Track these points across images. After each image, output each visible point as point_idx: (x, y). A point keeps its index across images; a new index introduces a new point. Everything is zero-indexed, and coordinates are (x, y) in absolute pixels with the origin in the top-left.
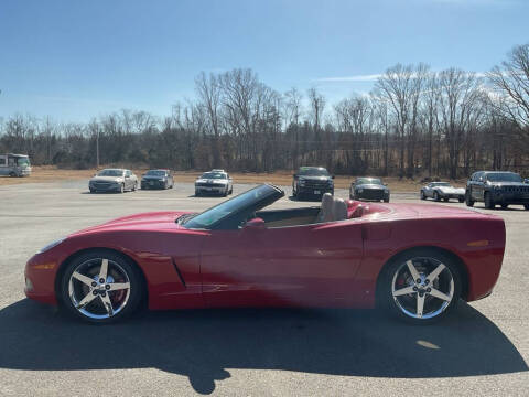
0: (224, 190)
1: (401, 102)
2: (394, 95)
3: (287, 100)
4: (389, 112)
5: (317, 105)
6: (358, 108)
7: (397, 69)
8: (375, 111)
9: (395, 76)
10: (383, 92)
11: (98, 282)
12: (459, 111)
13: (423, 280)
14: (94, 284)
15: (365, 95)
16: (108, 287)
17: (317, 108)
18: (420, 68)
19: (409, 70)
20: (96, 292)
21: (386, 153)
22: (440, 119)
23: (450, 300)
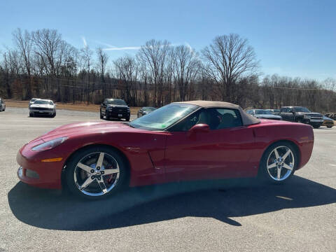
0: (52, 112)
1: (154, 63)
2: (151, 59)
3: (82, 54)
4: (148, 68)
5: (103, 60)
6: (128, 64)
7: (152, 42)
8: (139, 67)
9: (151, 47)
10: (144, 55)
11: (95, 169)
12: (186, 71)
14: (92, 171)
15: (133, 56)
16: (102, 173)
17: (103, 62)
18: (165, 43)
19: (159, 43)
20: (93, 177)
21: (145, 93)
22: (176, 75)
23: (292, 169)
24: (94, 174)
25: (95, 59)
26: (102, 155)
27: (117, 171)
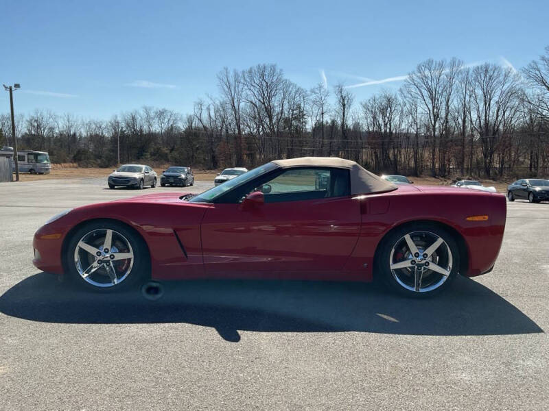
1: (433, 99)
2: (426, 93)
3: (313, 97)
4: (419, 110)
5: (344, 103)
6: (387, 107)
7: (429, 64)
8: (405, 109)
9: (427, 73)
10: (413, 89)
11: (102, 251)
12: (494, 109)
13: (421, 254)
14: (99, 254)
17: (344, 105)
18: (453, 64)
19: (441, 66)
20: (100, 262)
21: (416, 153)
22: (474, 116)
23: (448, 274)
24: (101, 258)
26: (109, 233)
27: (130, 255)
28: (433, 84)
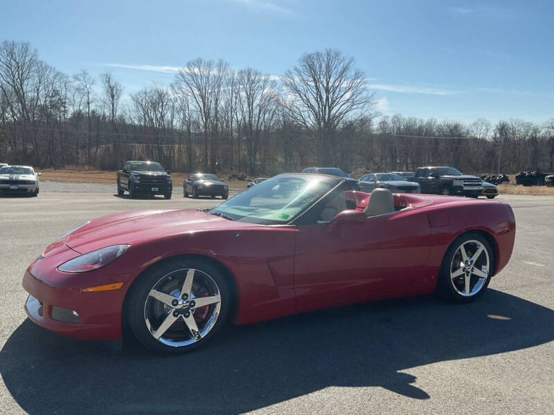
1: (203, 97)
2: (196, 92)
3: (77, 83)
4: (191, 107)
5: (113, 93)
6: (158, 100)
7: (198, 63)
8: (176, 104)
9: (196, 70)
10: (184, 86)
11: (180, 299)
14: (175, 303)
15: (165, 88)
16: (192, 304)
17: (113, 96)
18: (220, 65)
19: (209, 65)
20: (177, 313)
21: (189, 149)
22: (240, 117)
23: (486, 276)
24: (178, 307)
25: (99, 91)
26: (191, 273)
27: (216, 299)
28: (203, 83)
